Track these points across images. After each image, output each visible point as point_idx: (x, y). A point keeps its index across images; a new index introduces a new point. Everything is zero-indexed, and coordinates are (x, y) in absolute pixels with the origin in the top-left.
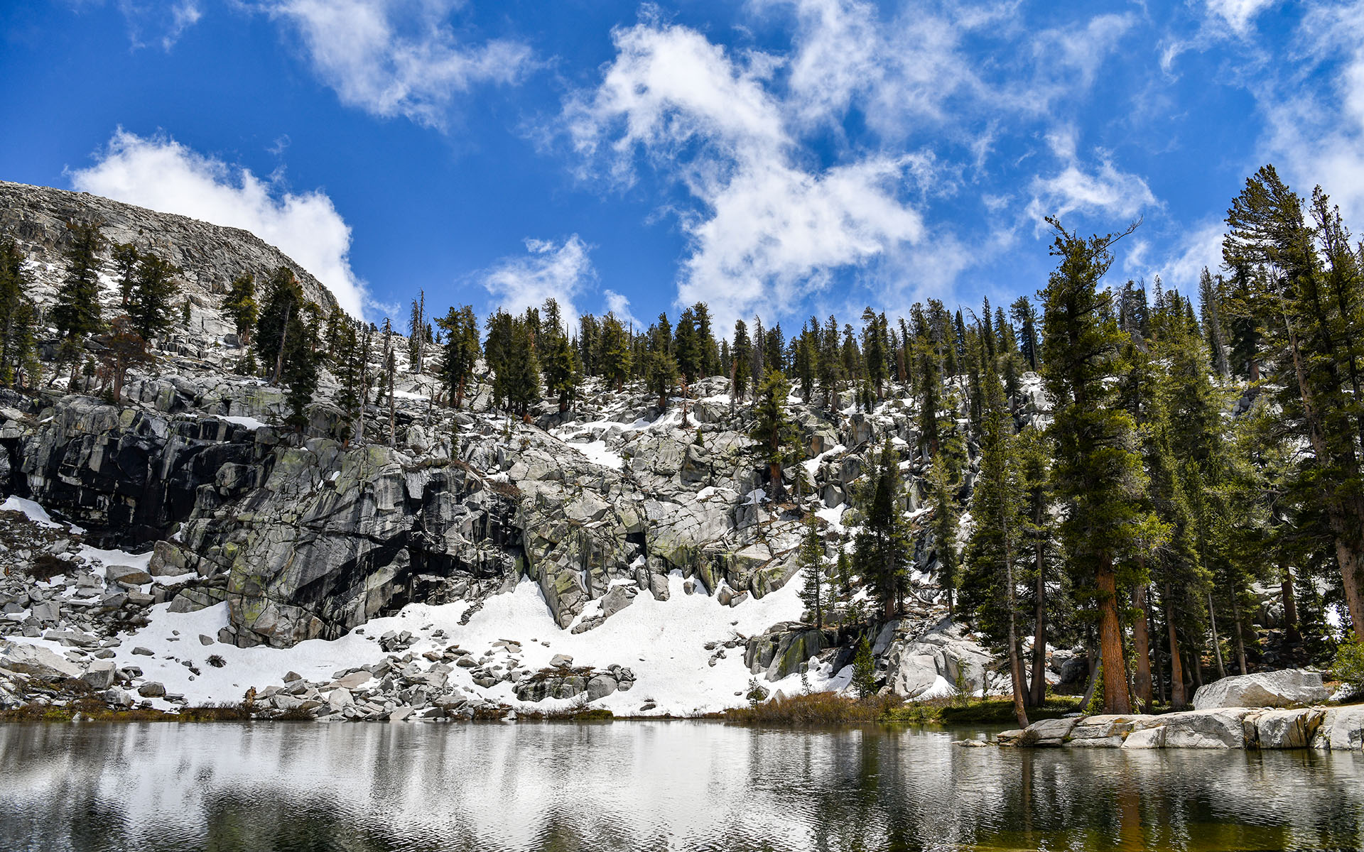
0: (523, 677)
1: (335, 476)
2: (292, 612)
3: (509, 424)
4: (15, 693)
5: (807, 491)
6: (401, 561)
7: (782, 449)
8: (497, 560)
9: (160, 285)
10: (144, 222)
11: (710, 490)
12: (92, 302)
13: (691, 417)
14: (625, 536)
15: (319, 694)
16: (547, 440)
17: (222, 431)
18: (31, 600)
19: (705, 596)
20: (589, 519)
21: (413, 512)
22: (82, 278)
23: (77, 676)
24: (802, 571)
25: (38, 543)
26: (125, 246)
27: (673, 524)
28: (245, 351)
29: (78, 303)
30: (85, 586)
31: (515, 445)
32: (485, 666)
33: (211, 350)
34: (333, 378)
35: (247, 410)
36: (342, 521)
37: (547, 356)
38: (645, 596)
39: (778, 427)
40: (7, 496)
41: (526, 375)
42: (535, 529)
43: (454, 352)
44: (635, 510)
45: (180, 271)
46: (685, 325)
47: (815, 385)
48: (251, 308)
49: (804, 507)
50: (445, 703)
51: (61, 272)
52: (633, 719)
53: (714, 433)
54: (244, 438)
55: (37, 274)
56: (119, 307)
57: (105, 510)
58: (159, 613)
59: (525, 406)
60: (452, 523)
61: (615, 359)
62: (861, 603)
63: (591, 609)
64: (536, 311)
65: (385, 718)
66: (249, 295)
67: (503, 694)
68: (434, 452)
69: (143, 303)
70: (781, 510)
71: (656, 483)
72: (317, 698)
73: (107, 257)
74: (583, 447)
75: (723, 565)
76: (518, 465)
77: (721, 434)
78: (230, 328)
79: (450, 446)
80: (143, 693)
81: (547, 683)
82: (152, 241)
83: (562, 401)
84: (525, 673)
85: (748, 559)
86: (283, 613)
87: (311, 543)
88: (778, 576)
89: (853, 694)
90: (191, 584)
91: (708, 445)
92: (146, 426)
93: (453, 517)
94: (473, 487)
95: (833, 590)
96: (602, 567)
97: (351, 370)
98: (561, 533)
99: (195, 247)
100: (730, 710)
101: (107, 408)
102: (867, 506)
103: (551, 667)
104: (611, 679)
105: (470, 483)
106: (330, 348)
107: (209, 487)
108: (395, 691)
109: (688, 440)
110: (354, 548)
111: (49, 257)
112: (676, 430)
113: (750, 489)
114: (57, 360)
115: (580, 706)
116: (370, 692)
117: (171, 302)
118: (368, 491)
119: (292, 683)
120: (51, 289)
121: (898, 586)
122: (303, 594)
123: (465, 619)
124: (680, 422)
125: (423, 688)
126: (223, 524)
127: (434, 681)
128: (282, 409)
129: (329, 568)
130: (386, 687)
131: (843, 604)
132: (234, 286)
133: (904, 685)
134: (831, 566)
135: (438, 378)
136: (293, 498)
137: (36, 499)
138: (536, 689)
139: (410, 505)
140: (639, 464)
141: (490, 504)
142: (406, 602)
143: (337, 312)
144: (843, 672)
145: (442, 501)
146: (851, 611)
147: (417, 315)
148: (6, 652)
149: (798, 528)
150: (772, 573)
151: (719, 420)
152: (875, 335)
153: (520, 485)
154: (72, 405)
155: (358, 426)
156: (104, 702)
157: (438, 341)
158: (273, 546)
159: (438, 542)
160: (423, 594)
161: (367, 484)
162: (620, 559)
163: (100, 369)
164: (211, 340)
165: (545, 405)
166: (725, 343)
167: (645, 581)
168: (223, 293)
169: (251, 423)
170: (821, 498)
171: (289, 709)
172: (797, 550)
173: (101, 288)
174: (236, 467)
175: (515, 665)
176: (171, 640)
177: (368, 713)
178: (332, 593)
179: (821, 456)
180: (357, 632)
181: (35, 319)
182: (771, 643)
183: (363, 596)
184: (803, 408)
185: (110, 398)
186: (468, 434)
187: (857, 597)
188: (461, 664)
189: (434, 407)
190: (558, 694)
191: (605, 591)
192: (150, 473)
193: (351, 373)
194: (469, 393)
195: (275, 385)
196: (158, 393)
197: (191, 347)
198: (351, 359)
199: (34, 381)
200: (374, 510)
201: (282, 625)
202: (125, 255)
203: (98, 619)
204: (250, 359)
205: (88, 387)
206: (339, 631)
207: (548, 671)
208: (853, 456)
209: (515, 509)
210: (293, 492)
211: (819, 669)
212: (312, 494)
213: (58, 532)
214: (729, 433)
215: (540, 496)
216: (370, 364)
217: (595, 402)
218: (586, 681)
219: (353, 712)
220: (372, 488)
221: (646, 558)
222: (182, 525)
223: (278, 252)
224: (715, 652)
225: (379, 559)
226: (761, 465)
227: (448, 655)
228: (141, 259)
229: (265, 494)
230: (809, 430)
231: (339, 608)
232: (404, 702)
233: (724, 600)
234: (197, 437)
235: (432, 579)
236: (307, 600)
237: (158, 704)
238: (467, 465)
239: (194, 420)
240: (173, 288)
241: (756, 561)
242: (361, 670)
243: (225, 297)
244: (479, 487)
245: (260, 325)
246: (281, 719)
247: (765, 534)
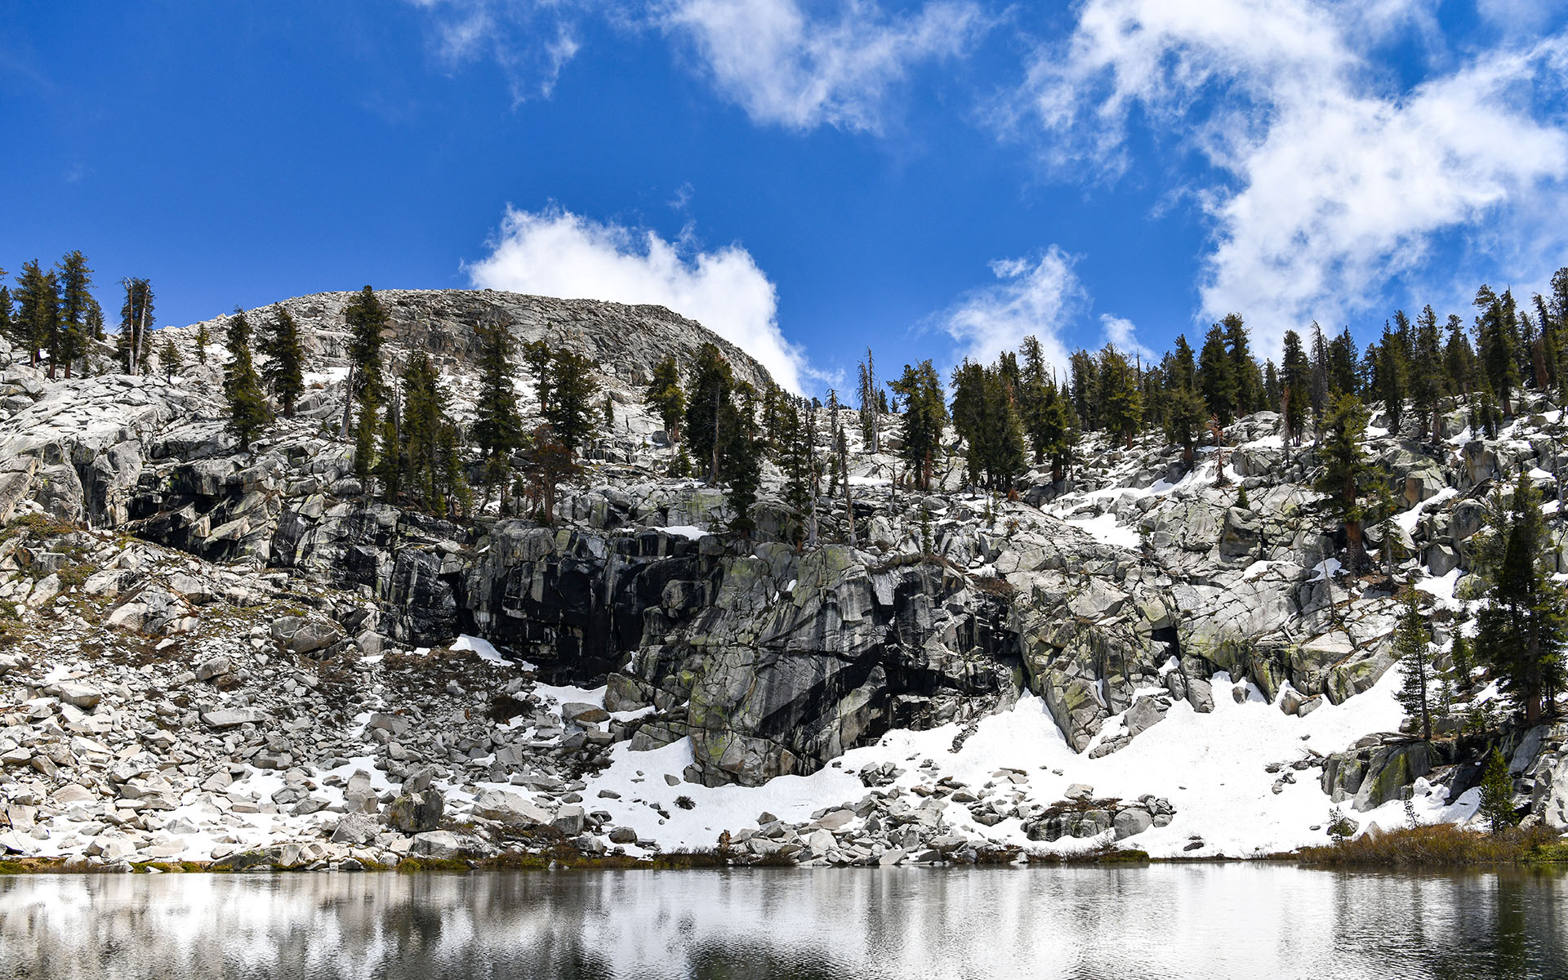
0: (1033, 813)
1: (791, 586)
2: (760, 745)
3: (991, 504)
4: (490, 841)
5: (1401, 555)
6: (876, 681)
7: (1361, 501)
8: (990, 672)
9: (577, 385)
10: (553, 314)
11: (1261, 566)
12: (511, 413)
13: (1229, 471)
14: (1149, 634)
15: (797, 837)
16: (1041, 520)
17: (663, 544)
18: (494, 744)
19: (1263, 704)
20: (1102, 615)
21: (886, 622)
22: (497, 387)
23: (548, 823)
24: (1398, 665)
25: (493, 683)
26: (535, 344)
27: (1213, 614)
28: (676, 449)
29: (497, 417)
30: (544, 727)
31: (1000, 529)
32: (985, 801)
33: (639, 452)
34: (777, 469)
35: (686, 517)
36: (804, 637)
37: (1031, 412)
38: (1181, 707)
39: (1354, 472)
40: (457, 636)
41: (1006, 439)
42: (1033, 631)
43: (915, 421)
44: (1161, 599)
45: (596, 364)
46: (1213, 348)
47: (1406, 408)
48: (677, 398)
49: (1397, 578)
50: (942, 844)
51: (476, 384)
52: (1174, 860)
53: (1262, 490)
54: (687, 550)
55: (453, 390)
56: (540, 415)
57: (553, 643)
58: (620, 750)
59: (1009, 479)
60: (931, 631)
61: (1120, 406)
62: (1490, 704)
63: (1111, 727)
64: (1013, 355)
65: (874, 863)
66: (673, 382)
67: (1010, 833)
68: (903, 547)
69: (562, 406)
70: (1364, 584)
71: (1187, 562)
72: (796, 841)
73: (518, 359)
74: (1087, 524)
75: (1286, 663)
76: (1006, 553)
77: (1272, 490)
78: (657, 424)
79: (921, 538)
80: (615, 838)
81: (1063, 819)
82: (562, 333)
83: (1055, 468)
84: (1034, 808)
85: (1321, 653)
86: (750, 747)
87: (772, 665)
88: (1363, 673)
89: (1481, 826)
90: (650, 719)
91: (1254, 506)
92: (583, 546)
93: (932, 625)
94: (953, 586)
95: (1445, 688)
96: (1123, 675)
97: (796, 458)
98: (1067, 635)
99: (608, 334)
100: (1305, 849)
101: (541, 530)
102: (1494, 571)
103: (1067, 800)
104: (1144, 813)
105: (950, 581)
106: (770, 434)
107: (657, 609)
108: (882, 832)
109: (1226, 502)
110: (821, 669)
111: (462, 369)
112: (1209, 490)
113: (1318, 560)
114: (485, 484)
115: (1107, 847)
116: (855, 833)
117: (591, 402)
118: (830, 600)
119: (767, 825)
120: (468, 405)
121: (1546, 679)
122: (769, 726)
123: (957, 745)
124: (1214, 479)
125: (915, 827)
126: (676, 650)
127: (927, 820)
128: (724, 513)
129: (795, 693)
130: (872, 827)
131: (1462, 706)
132: (656, 374)
133: (1560, 814)
134: (1441, 656)
135: (899, 456)
136: (748, 616)
137: (484, 637)
138: (1049, 826)
139: (880, 613)
140: (1163, 539)
141: (975, 605)
142: (886, 729)
143: (773, 389)
144: (1465, 797)
145: (917, 606)
146: (1475, 715)
147: (866, 380)
148: (477, 799)
149: (1390, 608)
150: (1355, 669)
151: (1268, 471)
152: (1497, 324)
153: (1010, 579)
154: (506, 531)
155: (812, 524)
156: (577, 848)
157: (895, 409)
158: (732, 671)
159: (917, 655)
160: (906, 718)
161: (828, 593)
162: (1146, 663)
163: (528, 488)
164: (638, 441)
165: (1034, 475)
166: (1270, 366)
167: (1180, 689)
168: (645, 384)
169: (693, 533)
170: (1423, 564)
171: (767, 854)
172: (1390, 637)
173: (518, 397)
174: (683, 585)
175: (1022, 798)
176: (636, 781)
177: (855, 857)
178: (801, 722)
179: (1420, 505)
180: (834, 766)
181: (458, 440)
182: (1359, 762)
183: (836, 723)
184: (1389, 442)
185: (542, 519)
186: (942, 522)
187: (1482, 697)
188: (956, 799)
189: (898, 492)
190: (1077, 832)
191: (1129, 704)
192: (593, 599)
193: (796, 461)
194: (938, 471)
195: (713, 485)
196: (591, 508)
197: (619, 452)
198: (795, 445)
199: (466, 509)
200: (839, 621)
201: (751, 761)
202: (537, 355)
203: (561, 761)
204: (683, 459)
205: (519, 508)
206: (813, 765)
207: (1062, 804)
208: (1469, 501)
209: (1007, 609)
210: (747, 608)
211: (1429, 794)
212: (768, 609)
213: (509, 669)
214: (1284, 487)
215: (1036, 590)
216: (817, 448)
217: (1098, 464)
218: (1112, 816)
219: (837, 856)
220: (835, 596)
221: (1179, 659)
222: (633, 654)
223: (698, 327)
224: (1281, 775)
225: (850, 680)
226: (1332, 526)
227: (940, 788)
228: (555, 357)
229: (716, 613)
230: (1401, 472)
231: (811, 739)
232: (894, 845)
233: (1288, 707)
234: (637, 555)
235: (914, 699)
236: (775, 731)
237: (630, 850)
238: (944, 559)
239: (632, 535)
240: (592, 386)
241: (1331, 654)
242: (842, 808)
243: (647, 388)
244: (961, 584)
245: (689, 416)
246: (760, 865)
247: (1343, 618)
